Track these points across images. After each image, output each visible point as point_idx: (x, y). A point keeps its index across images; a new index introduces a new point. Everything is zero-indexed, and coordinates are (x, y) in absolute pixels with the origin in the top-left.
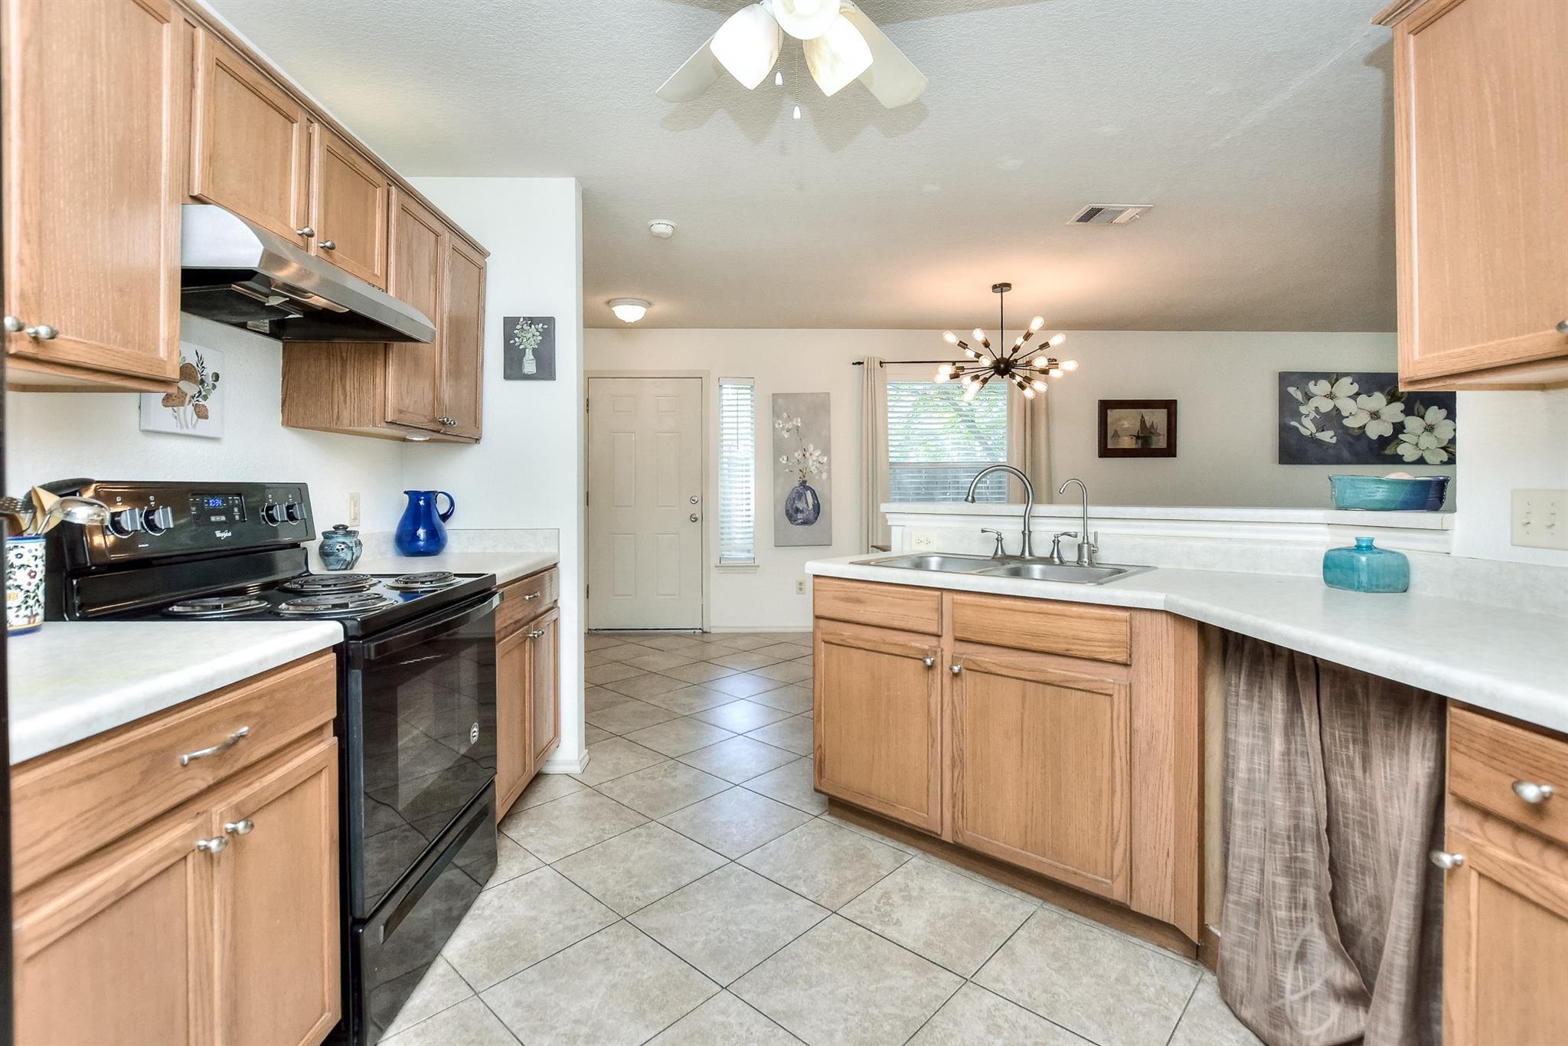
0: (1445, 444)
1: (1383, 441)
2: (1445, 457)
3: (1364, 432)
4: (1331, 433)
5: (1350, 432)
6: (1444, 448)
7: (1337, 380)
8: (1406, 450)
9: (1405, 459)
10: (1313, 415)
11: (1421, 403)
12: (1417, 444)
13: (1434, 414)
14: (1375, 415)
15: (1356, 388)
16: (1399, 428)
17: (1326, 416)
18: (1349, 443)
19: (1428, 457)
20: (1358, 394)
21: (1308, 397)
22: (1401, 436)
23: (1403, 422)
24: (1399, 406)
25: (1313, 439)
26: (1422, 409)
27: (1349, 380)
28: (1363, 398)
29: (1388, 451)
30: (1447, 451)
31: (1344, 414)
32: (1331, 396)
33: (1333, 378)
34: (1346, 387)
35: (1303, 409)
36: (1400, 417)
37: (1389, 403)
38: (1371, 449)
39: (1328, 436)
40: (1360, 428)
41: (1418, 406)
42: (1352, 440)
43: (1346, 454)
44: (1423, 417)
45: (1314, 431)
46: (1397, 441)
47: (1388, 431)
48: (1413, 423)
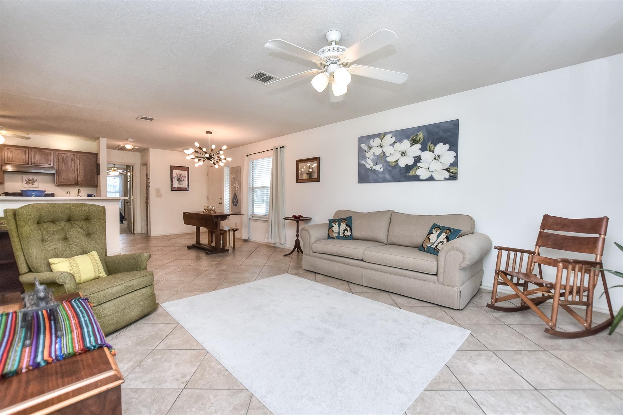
0: (447, 167)
1: (408, 168)
2: (447, 175)
3: (397, 164)
4: (380, 166)
5: (390, 164)
6: (447, 170)
7: (384, 136)
8: (422, 173)
9: (421, 178)
10: (372, 157)
11: (431, 143)
12: (428, 169)
13: (441, 149)
14: (404, 154)
15: (394, 139)
16: (418, 159)
17: (378, 157)
18: (390, 170)
19: (435, 177)
20: (395, 143)
21: (370, 148)
22: (419, 164)
23: (420, 156)
24: (418, 146)
25: (372, 170)
26: (432, 146)
27: (390, 135)
28: (398, 144)
29: (411, 173)
30: (448, 171)
31: (387, 155)
32: (381, 146)
33: (381, 136)
34: (389, 139)
35: (367, 155)
36: (419, 153)
37: (412, 145)
38: (401, 173)
39: (379, 168)
40: (395, 162)
41: (430, 145)
42: (390, 168)
43: (388, 177)
44: (433, 151)
45: (372, 165)
46: (416, 167)
47: (411, 162)
48: (426, 156)
